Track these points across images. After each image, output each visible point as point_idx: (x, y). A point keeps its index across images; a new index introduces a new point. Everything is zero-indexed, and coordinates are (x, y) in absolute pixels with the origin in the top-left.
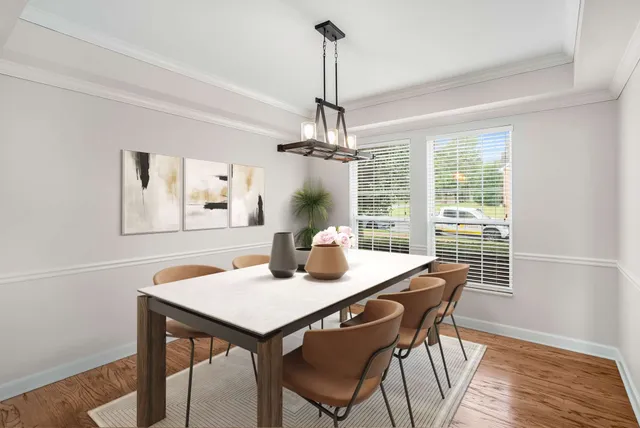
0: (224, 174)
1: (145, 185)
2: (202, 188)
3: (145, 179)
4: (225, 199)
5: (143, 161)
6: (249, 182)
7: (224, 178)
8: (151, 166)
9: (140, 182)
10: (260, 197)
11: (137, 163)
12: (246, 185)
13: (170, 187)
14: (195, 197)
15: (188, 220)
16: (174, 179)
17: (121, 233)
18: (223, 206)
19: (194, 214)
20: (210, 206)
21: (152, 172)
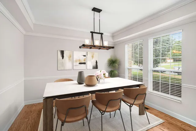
0: (85, 55)
1: (63, 58)
2: (78, 59)
3: (63, 57)
4: (85, 61)
5: (62, 52)
6: (93, 57)
7: (85, 56)
8: (64, 53)
9: (62, 58)
10: (96, 61)
11: (61, 53)
12: (92, 58)
13: (69, 59)
14: (76, 61)
15: (74, 67)
16: (70, 57)
17: (58, 70)
18: (85, 63)
19: (76, 65)
20: (80, 63)
21: (65, 55)
